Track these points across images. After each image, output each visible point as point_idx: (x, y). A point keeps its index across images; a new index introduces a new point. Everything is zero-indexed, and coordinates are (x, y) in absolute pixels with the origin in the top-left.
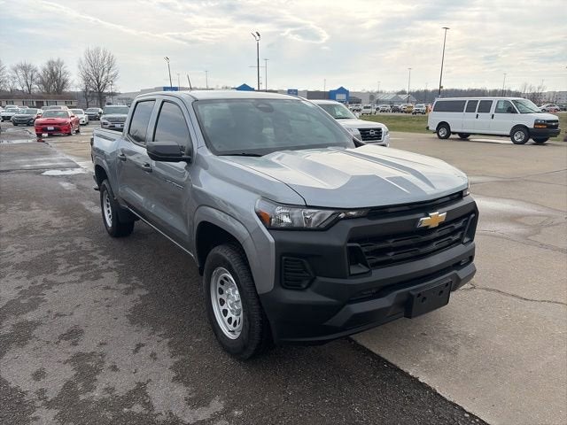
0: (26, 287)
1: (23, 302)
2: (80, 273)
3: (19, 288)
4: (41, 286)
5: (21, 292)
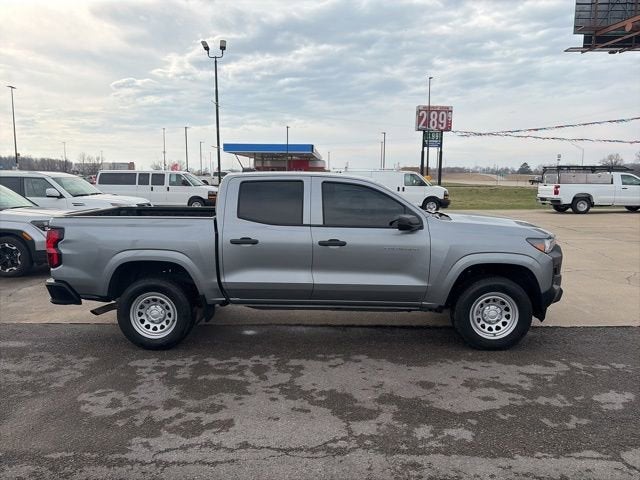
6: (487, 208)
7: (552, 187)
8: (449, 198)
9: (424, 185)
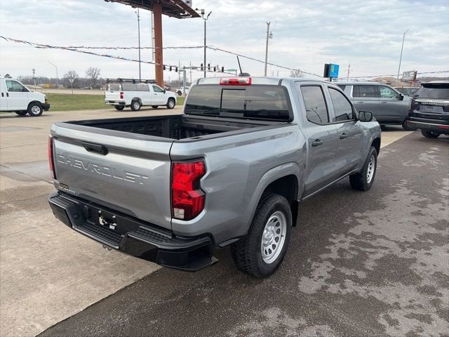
0: (423, 251)
1: (431, 242)
2: (373, 243)
3: (429, 254)
4: (412, 246)
5: (429, 249)
6: (68, 110)
7: (118, 93)
8: (48, 103)
9: (27, 91)
